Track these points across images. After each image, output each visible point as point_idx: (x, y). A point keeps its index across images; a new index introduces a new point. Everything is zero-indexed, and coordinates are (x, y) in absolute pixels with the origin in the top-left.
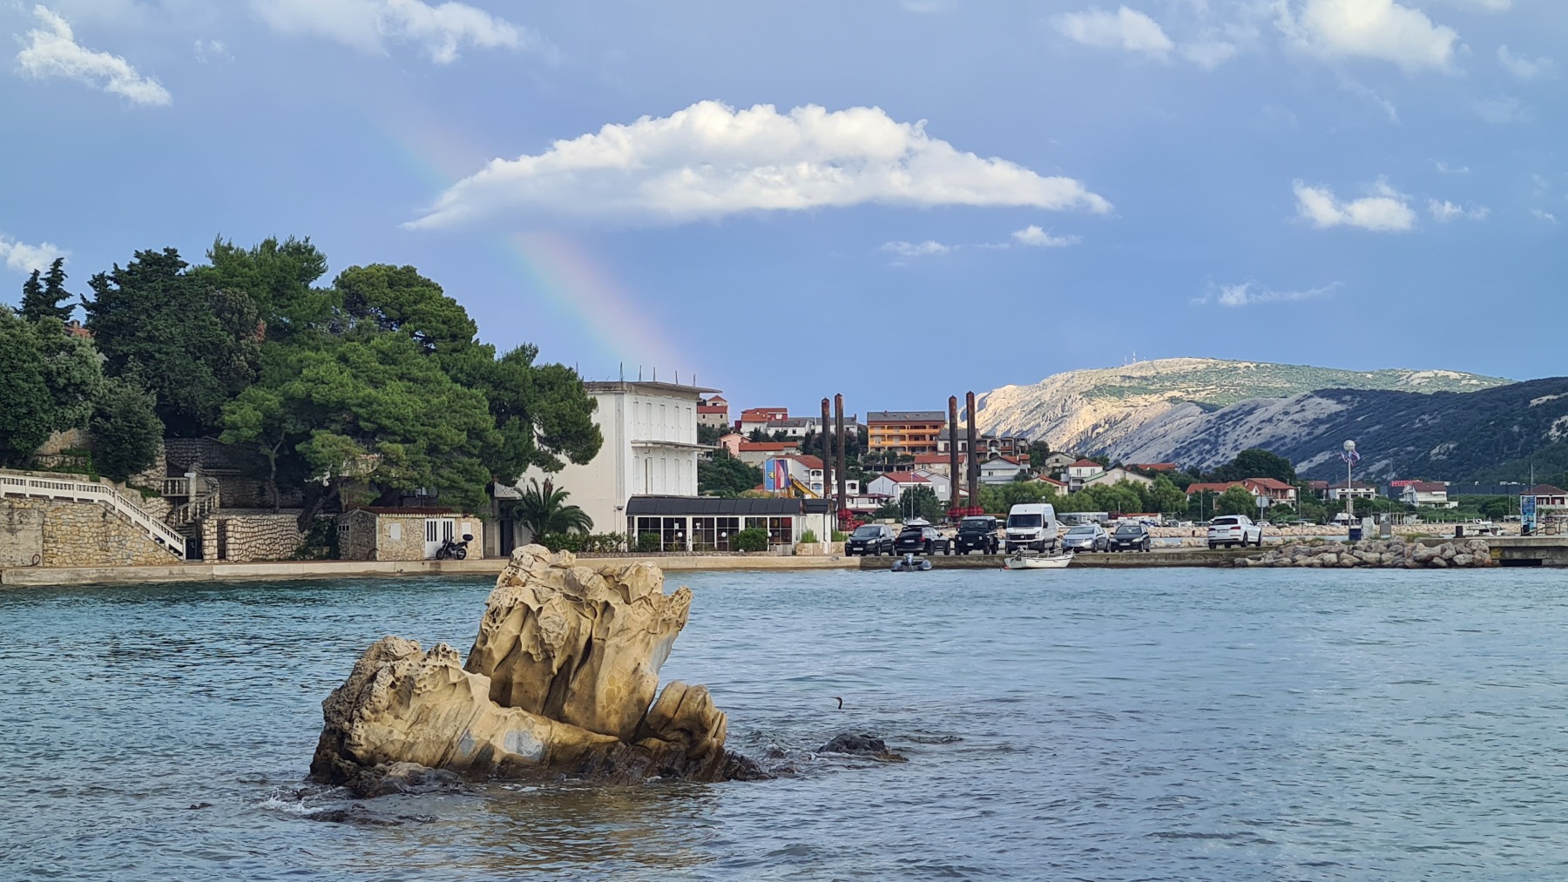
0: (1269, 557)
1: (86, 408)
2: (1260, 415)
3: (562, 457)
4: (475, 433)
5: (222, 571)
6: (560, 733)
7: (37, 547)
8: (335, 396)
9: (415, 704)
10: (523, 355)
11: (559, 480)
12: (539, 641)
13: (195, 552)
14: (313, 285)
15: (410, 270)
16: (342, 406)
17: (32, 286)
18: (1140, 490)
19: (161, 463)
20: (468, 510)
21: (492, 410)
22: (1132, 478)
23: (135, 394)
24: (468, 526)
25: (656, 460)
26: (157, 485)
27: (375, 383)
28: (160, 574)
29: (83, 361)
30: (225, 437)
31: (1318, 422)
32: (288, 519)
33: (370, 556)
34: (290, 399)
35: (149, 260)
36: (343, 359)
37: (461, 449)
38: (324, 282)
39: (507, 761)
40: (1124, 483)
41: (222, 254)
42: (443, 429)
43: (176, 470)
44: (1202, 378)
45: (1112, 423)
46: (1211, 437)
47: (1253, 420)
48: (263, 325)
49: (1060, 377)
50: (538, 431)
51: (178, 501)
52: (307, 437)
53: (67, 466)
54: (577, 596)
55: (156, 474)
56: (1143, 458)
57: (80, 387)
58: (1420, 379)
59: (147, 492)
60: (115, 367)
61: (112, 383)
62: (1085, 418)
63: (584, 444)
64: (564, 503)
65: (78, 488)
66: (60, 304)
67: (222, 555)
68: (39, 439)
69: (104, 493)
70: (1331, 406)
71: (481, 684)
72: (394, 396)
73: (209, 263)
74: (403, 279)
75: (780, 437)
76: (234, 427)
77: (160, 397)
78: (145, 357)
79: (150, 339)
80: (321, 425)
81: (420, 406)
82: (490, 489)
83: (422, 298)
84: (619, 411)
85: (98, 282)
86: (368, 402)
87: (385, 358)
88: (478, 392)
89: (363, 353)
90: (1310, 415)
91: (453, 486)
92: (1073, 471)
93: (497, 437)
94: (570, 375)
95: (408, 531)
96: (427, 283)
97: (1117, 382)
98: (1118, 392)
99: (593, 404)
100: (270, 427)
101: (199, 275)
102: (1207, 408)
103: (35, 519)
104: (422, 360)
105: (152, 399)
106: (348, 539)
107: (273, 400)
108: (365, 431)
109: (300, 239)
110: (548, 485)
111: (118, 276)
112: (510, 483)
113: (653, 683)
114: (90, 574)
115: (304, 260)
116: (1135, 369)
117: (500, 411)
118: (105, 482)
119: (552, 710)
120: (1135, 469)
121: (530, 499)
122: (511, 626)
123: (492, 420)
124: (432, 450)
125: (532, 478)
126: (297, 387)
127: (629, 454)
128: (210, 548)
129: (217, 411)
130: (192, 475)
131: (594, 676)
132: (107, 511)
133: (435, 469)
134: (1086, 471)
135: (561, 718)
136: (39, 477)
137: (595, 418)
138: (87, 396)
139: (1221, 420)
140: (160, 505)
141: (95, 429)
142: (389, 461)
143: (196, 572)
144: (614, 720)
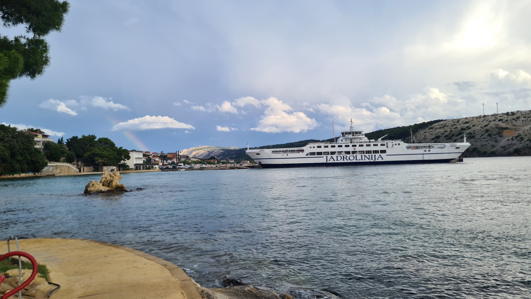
0: (206, 169)
1: (66, 155)
2: (214, 152)
3: (126, 159)
4: (115, 157)
5: (83, 173)
6: (109, 188)
7: (60, 171)
8: (98, 153)
9: (94, 186)
10: (121, 148)
11: (125, 162)
12: (107, 180)
13: (80, 171)
14: (95, 140)
15: (107, 138)
16: (98, 154)
17: (59, 140)
18: (198, 161)
19: (76, 161)
20: (114, 165)
21: (117, 154)
22: (198, 160)
23: (72, 153)
24: (115, 168)
25: (138, 159)
26: (75, 164)
27: (103, 151)
28: (76, 174)
29: (66, 149)
30: (84, 158)
31: (221, 153)
32: (92, 167)
33: (102, 171)
34: (92, 153)
35: (74, 137)
36: (99, 149)
37: (113, 159)
38: (96, 140)
39: (103, 191)
40: (197, 160)
41: (83, 136)
42: (111, 156)
43: (78, 162)
44: (208, 148)
45: (197, 153)
46: (209, 154)
47: (213, 153)
48: (88, 145)
49: (191, 148)
50: (123, 156)
51: (78, 165)
52: (94, 158)
53: (64, 161)
54: (111, 176)
55: (75, 162)
56: (200, 158)
57: (65, 152)
58: (232, 148)
59: (74, 164)
60: (70, 150)
61: (69, 152)
62: (194, 153)
63: (129, 158)
64: (127, 164)
65: (65, 164)
66: (63, 142)
67: (84, 171)
68: (60, 158)
69: (68, 165)
70: (222, 151)
71: (101, 184)
72: (105, 153)
73: (82, 137)
74: (106, 139)
75: (157, 156)
76: (85, 157)
77: (76, 153)
78: (74, 149)
79: (74, 146)
80: (96, 156)
81: (108, 154)
82: (117, 163)
83: (109, 141)
84: (133, 154)
85: (67, 140)
86: (102, 153)
87: (104, 148)
88: (115, 152)
89: (101, 148)
90: (220, 152)
91: (112, 163)
92: (192, 159)
93: (118, 157)
94: (127, 150)
95: (107, 168)
96: (109, 140)
97: (198, 149)
98: (198, 150)
99: (129, 153)
100: (89, 157)
101: (80, 139)
102: (208, 151)
103: (59, 168)
104: (109, 149)
105: (74, 153)
106: (100, 169)
107: (90, 153)
108: (102, 157)
109: (93, 135)
110: (124, 163)
111: (70, 139)
112: (120, 162)
113: (118, 184)
114: (66, 174)
115: (94, 137)
116: (200, 147)
117: (118, 154)
118: (68, 164)
119: (108, 186)
120: (199, 159)
121: (122, 164)
122: (104, 179)
123: (117, 155)
124: (110, 159)
125: (122, 162)
126: (93, 152)
127: (134, 159)
128: (82, 170)
129: (83, 155)
130: (80, 162)
131: (112, 183)
132: (69, 167)
133: (110, 161)
134: (193, 159)
135: (109, 187)
136: (60, 163)
137: (130, 155)
138: (66, 153)
139: (210, 153)
140: (76, 166)
141: (67, 157)
142: (105, 160)
143: (80, 174)
144: (114, 187)
